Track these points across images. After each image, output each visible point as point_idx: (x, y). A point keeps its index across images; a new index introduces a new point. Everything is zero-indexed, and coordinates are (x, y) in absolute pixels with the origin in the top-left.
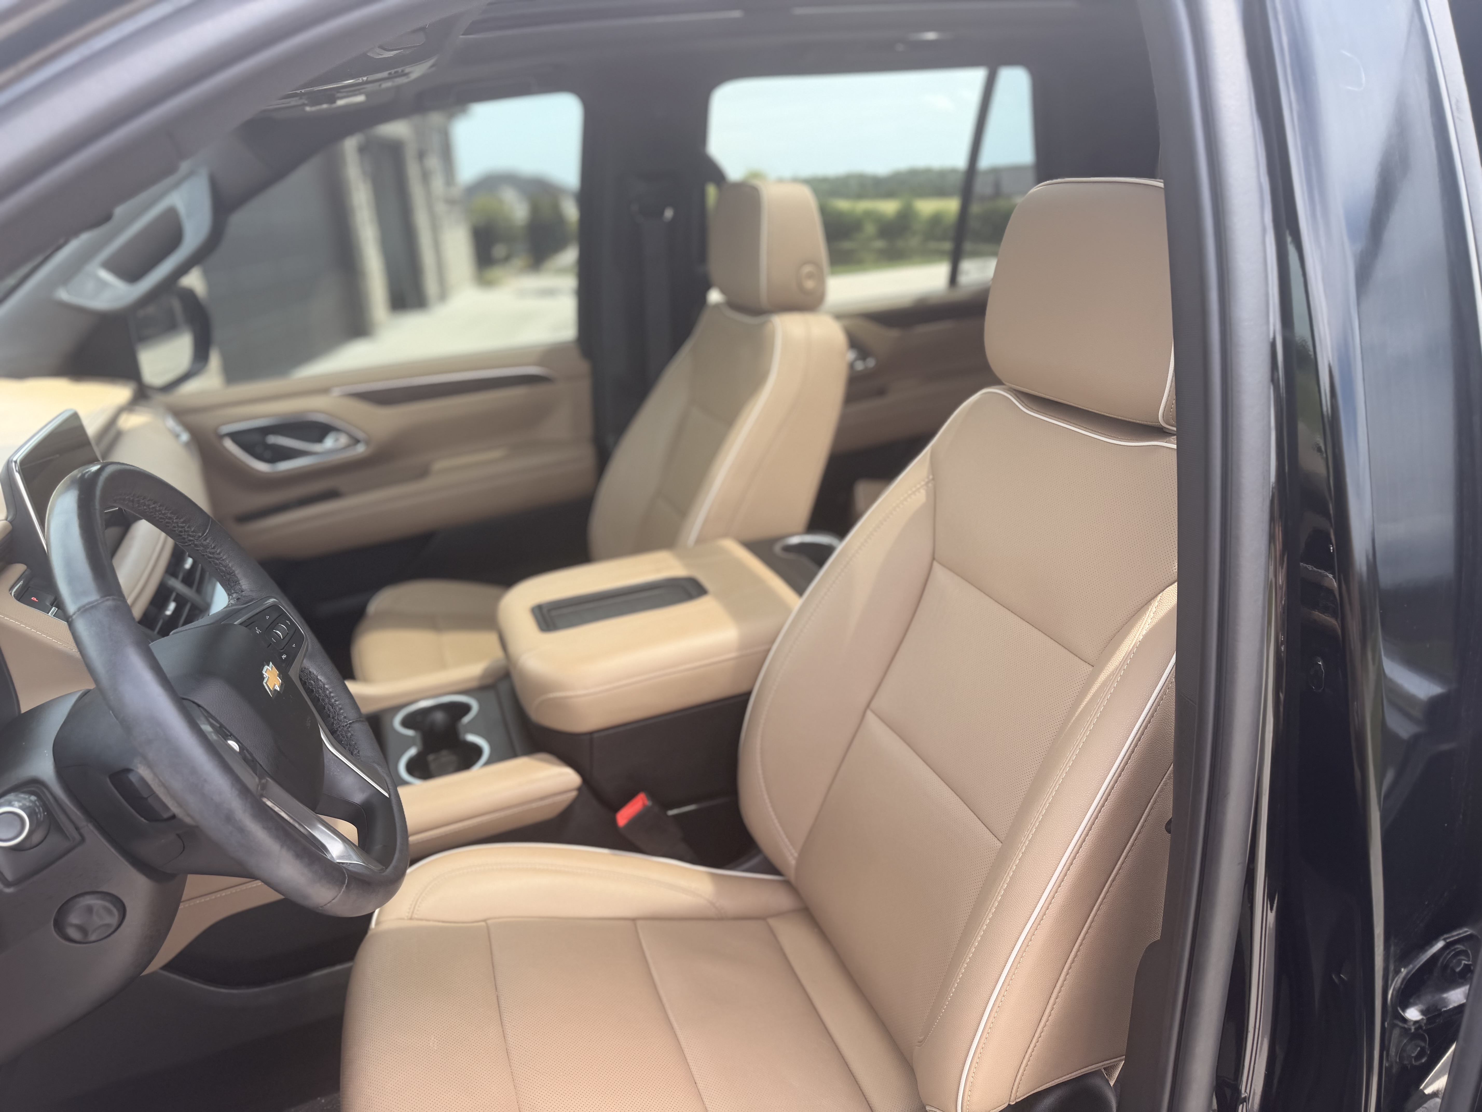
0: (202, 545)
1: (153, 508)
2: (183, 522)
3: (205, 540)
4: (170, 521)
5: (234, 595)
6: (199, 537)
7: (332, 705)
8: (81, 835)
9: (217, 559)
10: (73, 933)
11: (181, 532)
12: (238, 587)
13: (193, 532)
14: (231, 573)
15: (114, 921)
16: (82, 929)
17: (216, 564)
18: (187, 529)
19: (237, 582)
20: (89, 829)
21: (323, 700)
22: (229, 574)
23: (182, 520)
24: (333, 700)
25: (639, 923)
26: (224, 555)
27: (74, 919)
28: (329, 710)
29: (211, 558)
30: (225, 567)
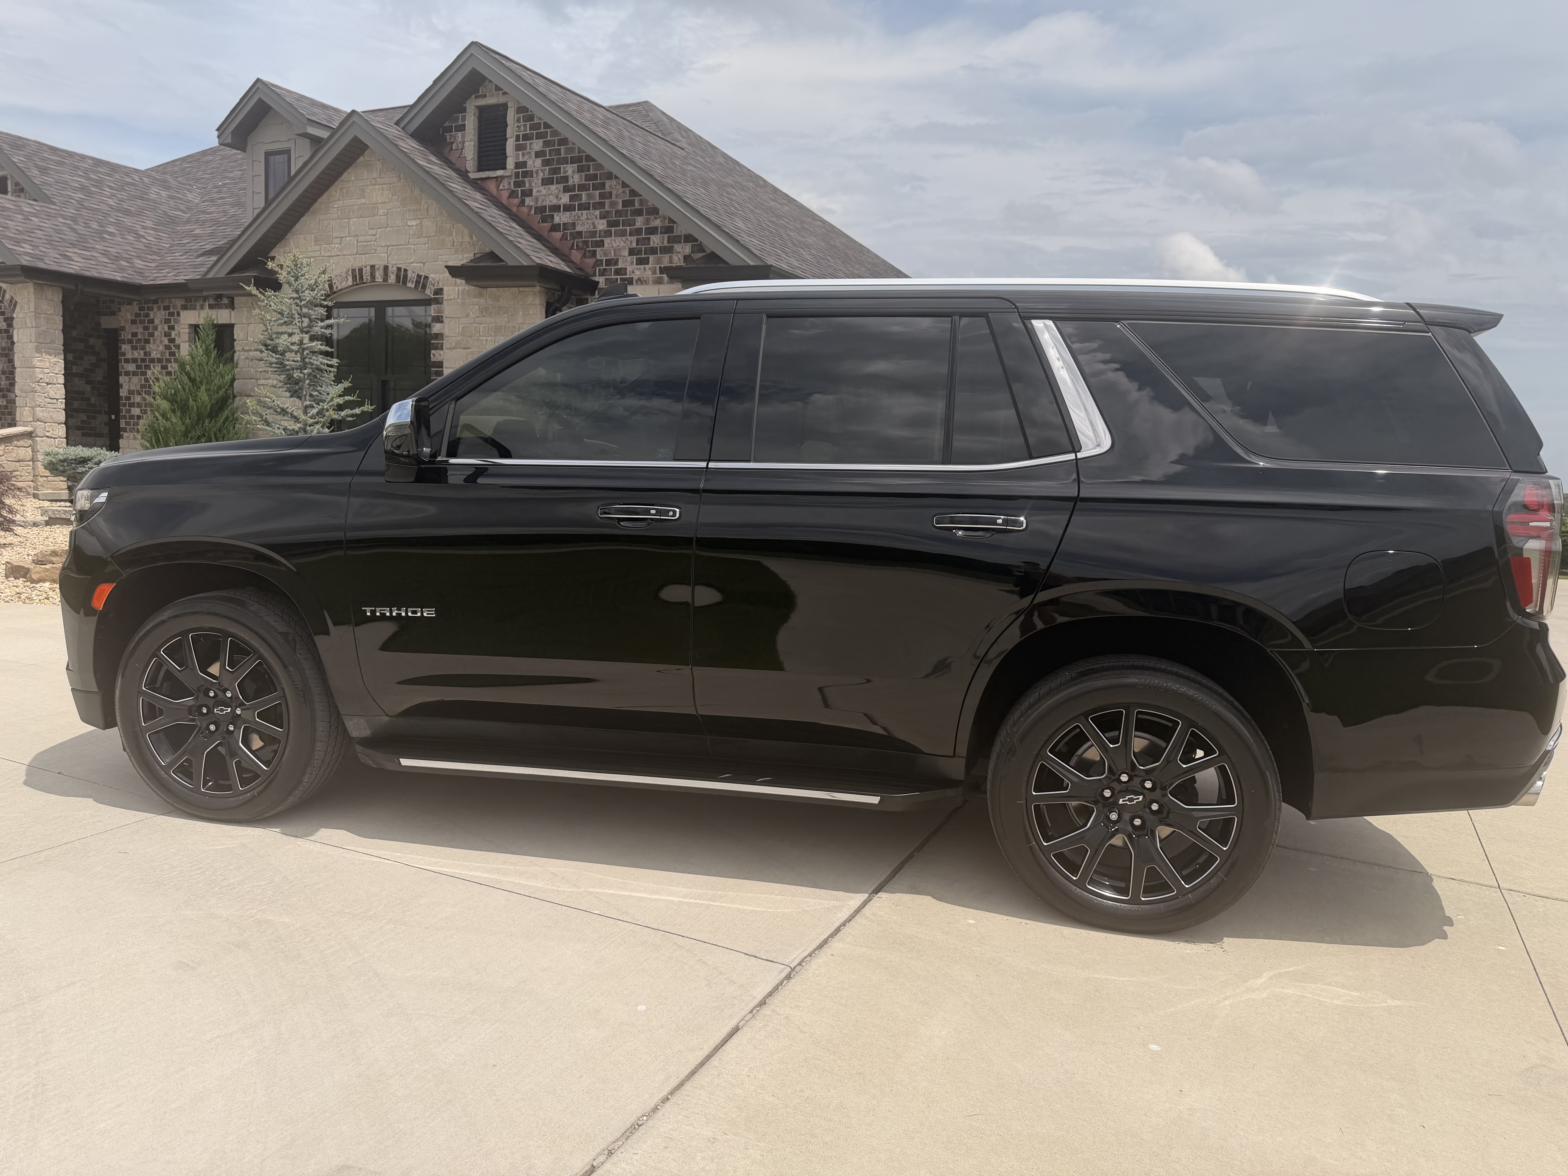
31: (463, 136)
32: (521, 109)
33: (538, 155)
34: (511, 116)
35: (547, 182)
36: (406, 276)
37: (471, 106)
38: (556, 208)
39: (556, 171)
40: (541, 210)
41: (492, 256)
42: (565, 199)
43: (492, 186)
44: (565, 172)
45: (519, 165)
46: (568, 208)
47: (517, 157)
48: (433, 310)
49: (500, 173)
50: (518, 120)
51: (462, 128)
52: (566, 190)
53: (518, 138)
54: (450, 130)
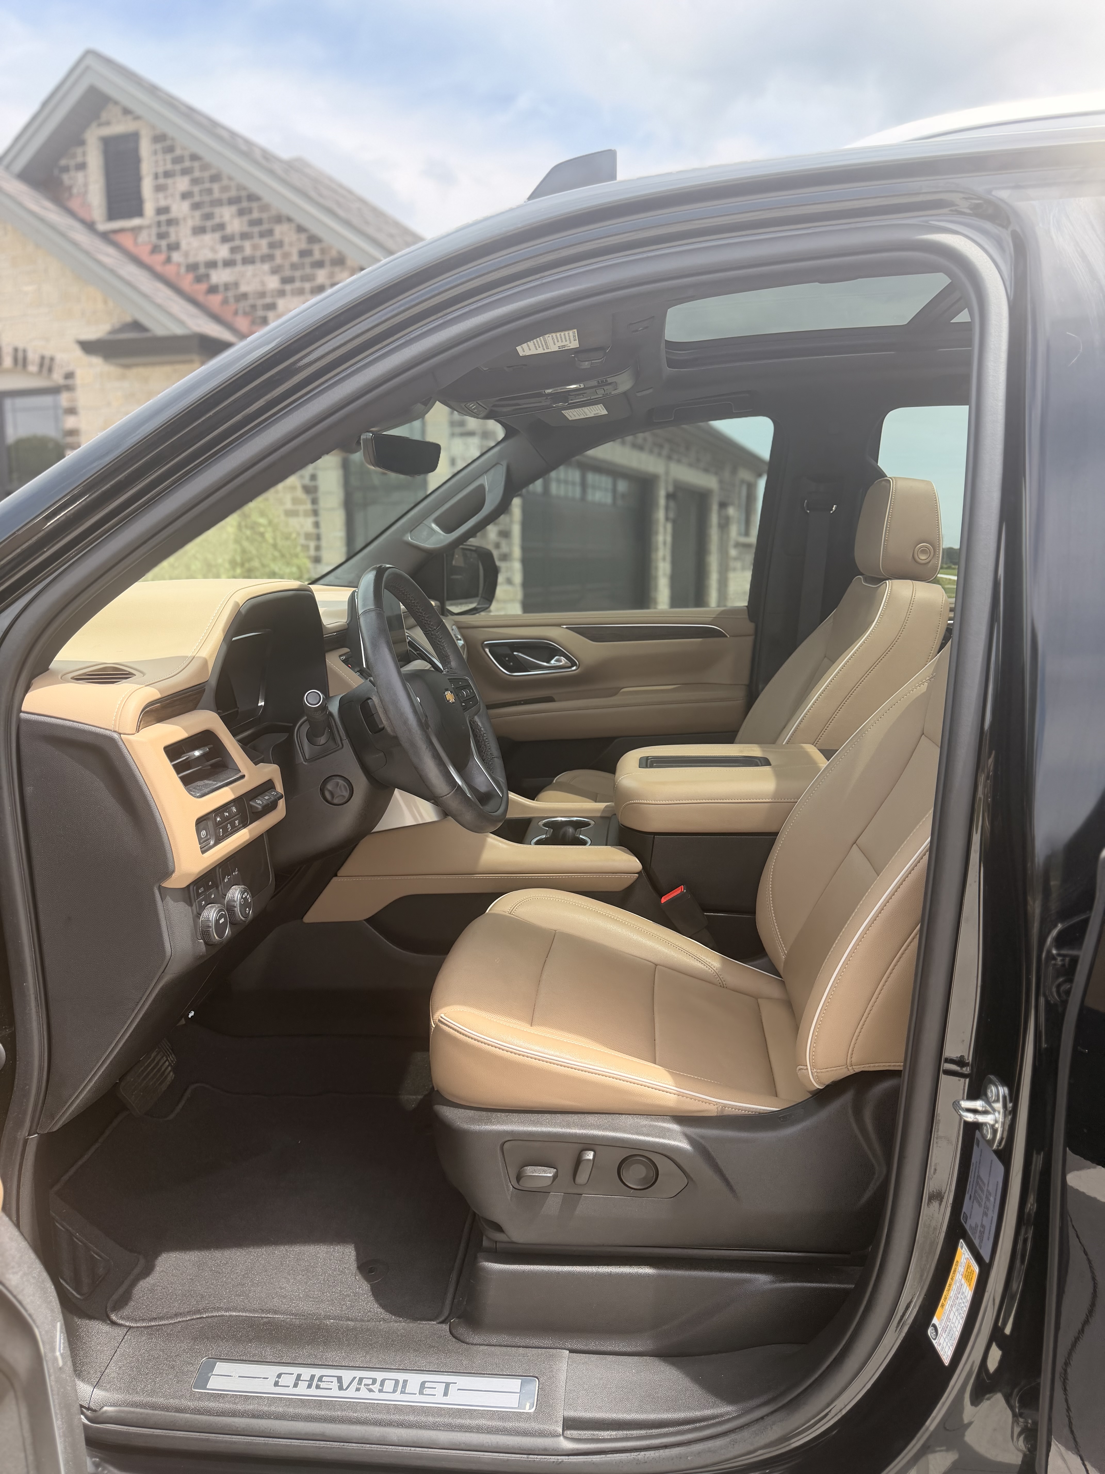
0: (435, 635)
1: (413, 603)
2: (427, 618)
3: (437, 632)
4: (421, 614)
5: (446, 670)
6: (434, 629)
7: (485, 745)
8: (343, 745)
9: (441, 646)
10: (328, 795)
11: (425, 623)
12: (449, 666)
13: (432, 625)
14: (447, 656)
15: (346, 794)
16: (332, 794)
17: (440, 649)
18: (429, 623)
19: (449, 662)
20: (346, 742)
21: (481, 742)
22: (446, 657)
23: (427, 616)
24: (487, 743)
25: (658, 966)
26: (445, 644)
27: (330, 786)
28: (483, 748)
29: (438, 644)
30: (445, 652)
31: (86, 177)
32: (159, 138)
33: (185, 196)
34: (145, 148)
35: (199, 231)
36: (25, 359)
37: (93, 137)
38: (212, 264)
39: (208, 216)
40: (193, 267)
41: (136, 326)
42: (223, 252)
43: (126, 240)
44: (221, 217)
45: (161, 211)
46: (228, 263)
47: (157, 200)
48: (64, 399)
49: (136, 222)
50: (155, 153)
51: (82, 166)
52: (225, 239)
53: (156, 176)
54: (66, 169)
